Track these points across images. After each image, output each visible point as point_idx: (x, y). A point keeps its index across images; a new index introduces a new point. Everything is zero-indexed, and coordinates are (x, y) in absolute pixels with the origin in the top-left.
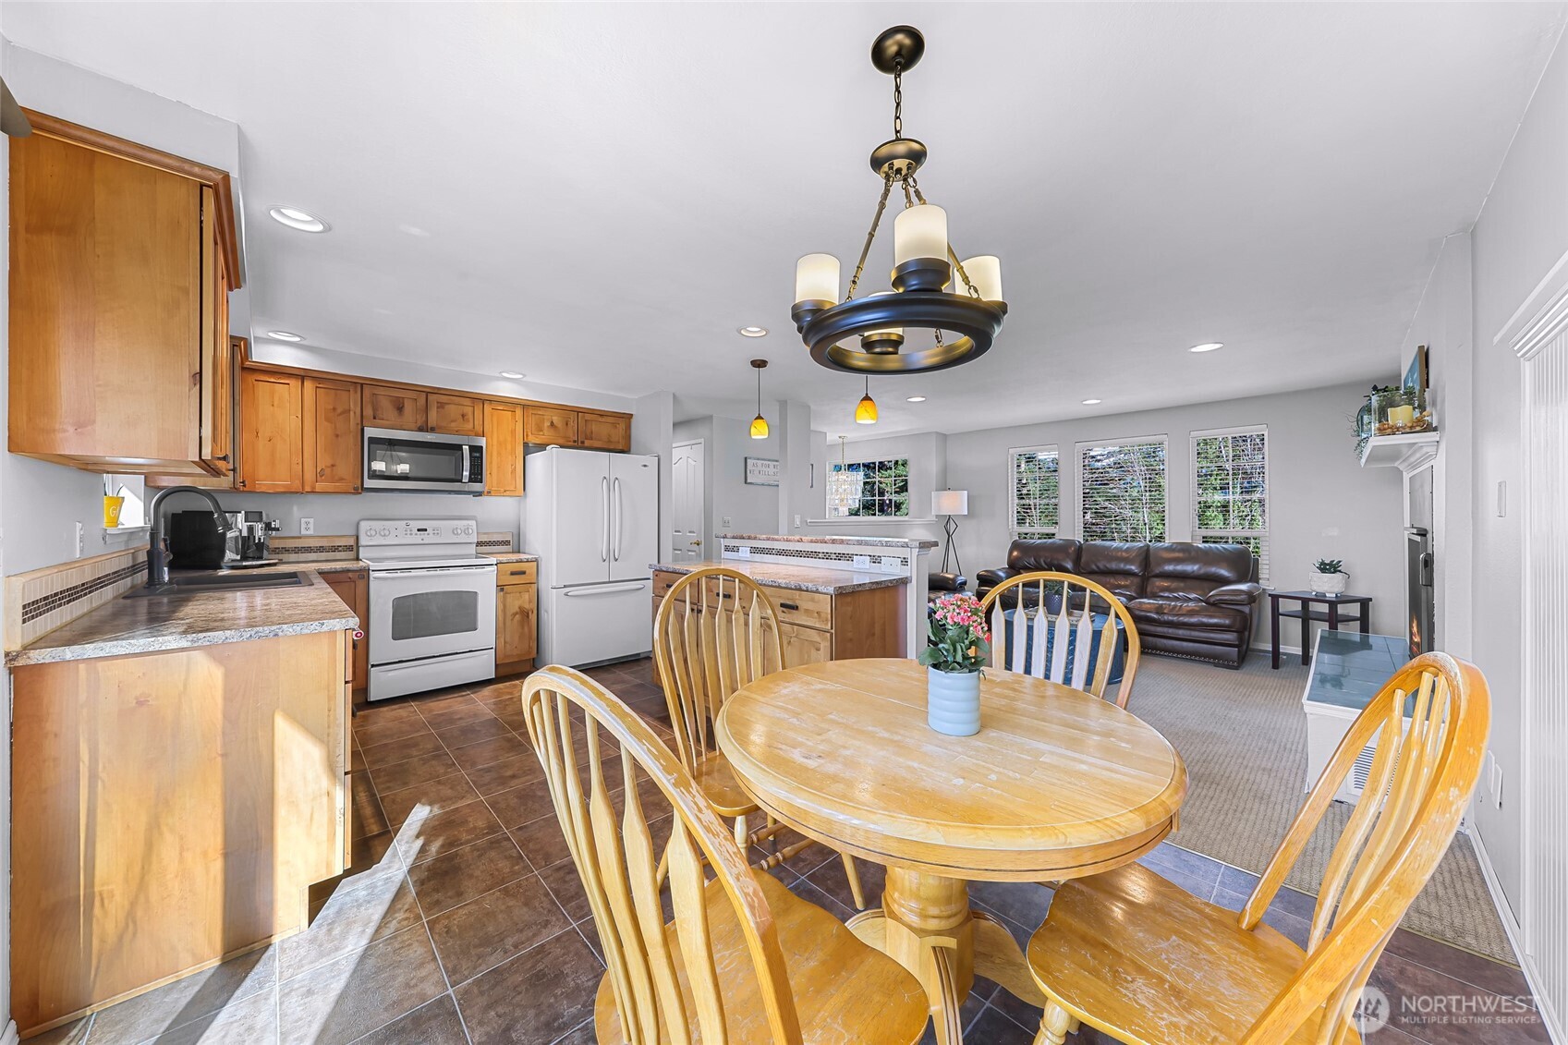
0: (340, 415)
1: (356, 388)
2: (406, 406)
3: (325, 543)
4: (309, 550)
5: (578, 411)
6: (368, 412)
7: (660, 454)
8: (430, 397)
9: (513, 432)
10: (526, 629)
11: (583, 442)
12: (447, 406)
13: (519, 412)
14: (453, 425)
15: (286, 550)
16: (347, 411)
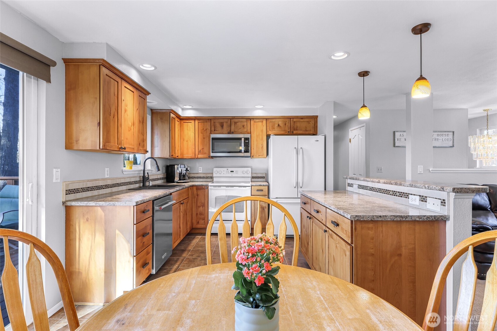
0: (205, 131)
1: (209, 120)
2: (224, 124)
3: (205, 175)
4: (200, 178)
5: (290, 118)
6: (213, 129)
7: (326, 134)
8: (232, 120)
9: (262, 131)
10: (263, 215)
11: (293, 132)
12: (238, 123)
13: (264, 121)
14: (240, 130)
15: (195, 178)
16: (207, 129)
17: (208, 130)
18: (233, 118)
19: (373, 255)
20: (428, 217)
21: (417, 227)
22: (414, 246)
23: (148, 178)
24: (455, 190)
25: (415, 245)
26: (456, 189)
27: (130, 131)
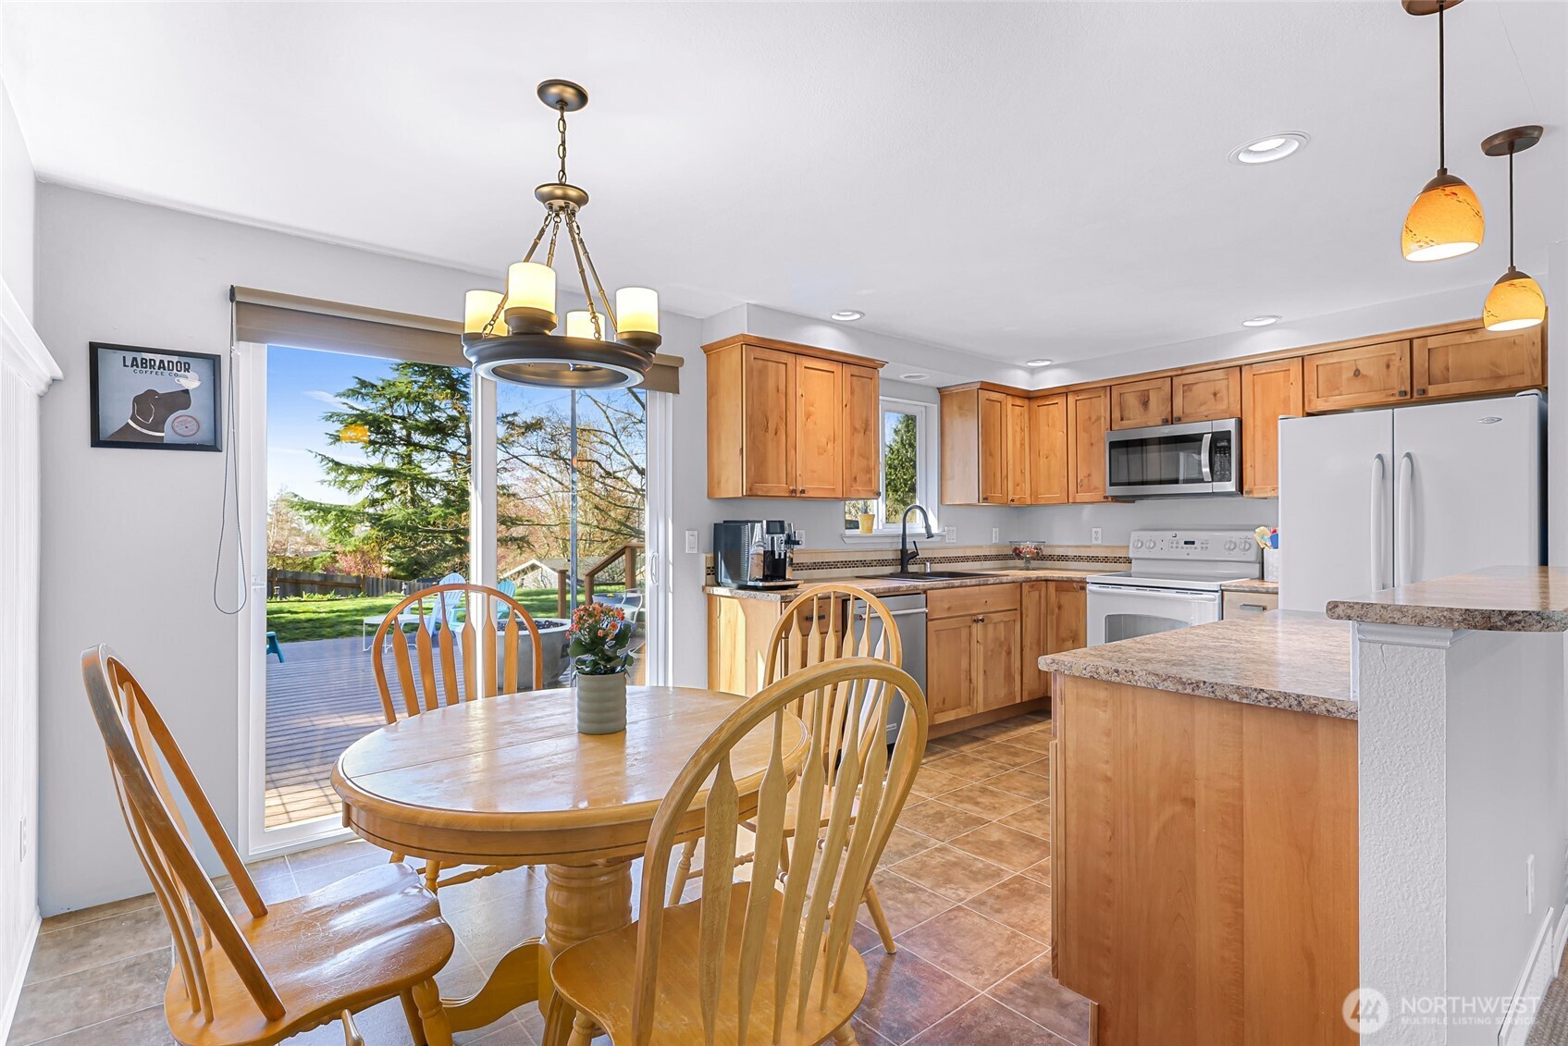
0: (1094, 423)
1: (1106, 391)
2: (1151, 397)
3: (1108, 554)
5: (1411, 339)
6: (1116, 415)
8: (1176, 381)
11: (1422, 392)
12: (1195, 387)
13: (1296, 369)
14: (1202, 409)
16: (1099, 418)
17: (1103, 419)
18: (1180, 372)
19: (1108, 780)
20: (1275, 695)
21: (1251, 725)
22: (1237, 784)
23: (915, 554)
24: (1339, 610)
25: (1241, 783)
26: (1341, 607)
27: (822, 454)
